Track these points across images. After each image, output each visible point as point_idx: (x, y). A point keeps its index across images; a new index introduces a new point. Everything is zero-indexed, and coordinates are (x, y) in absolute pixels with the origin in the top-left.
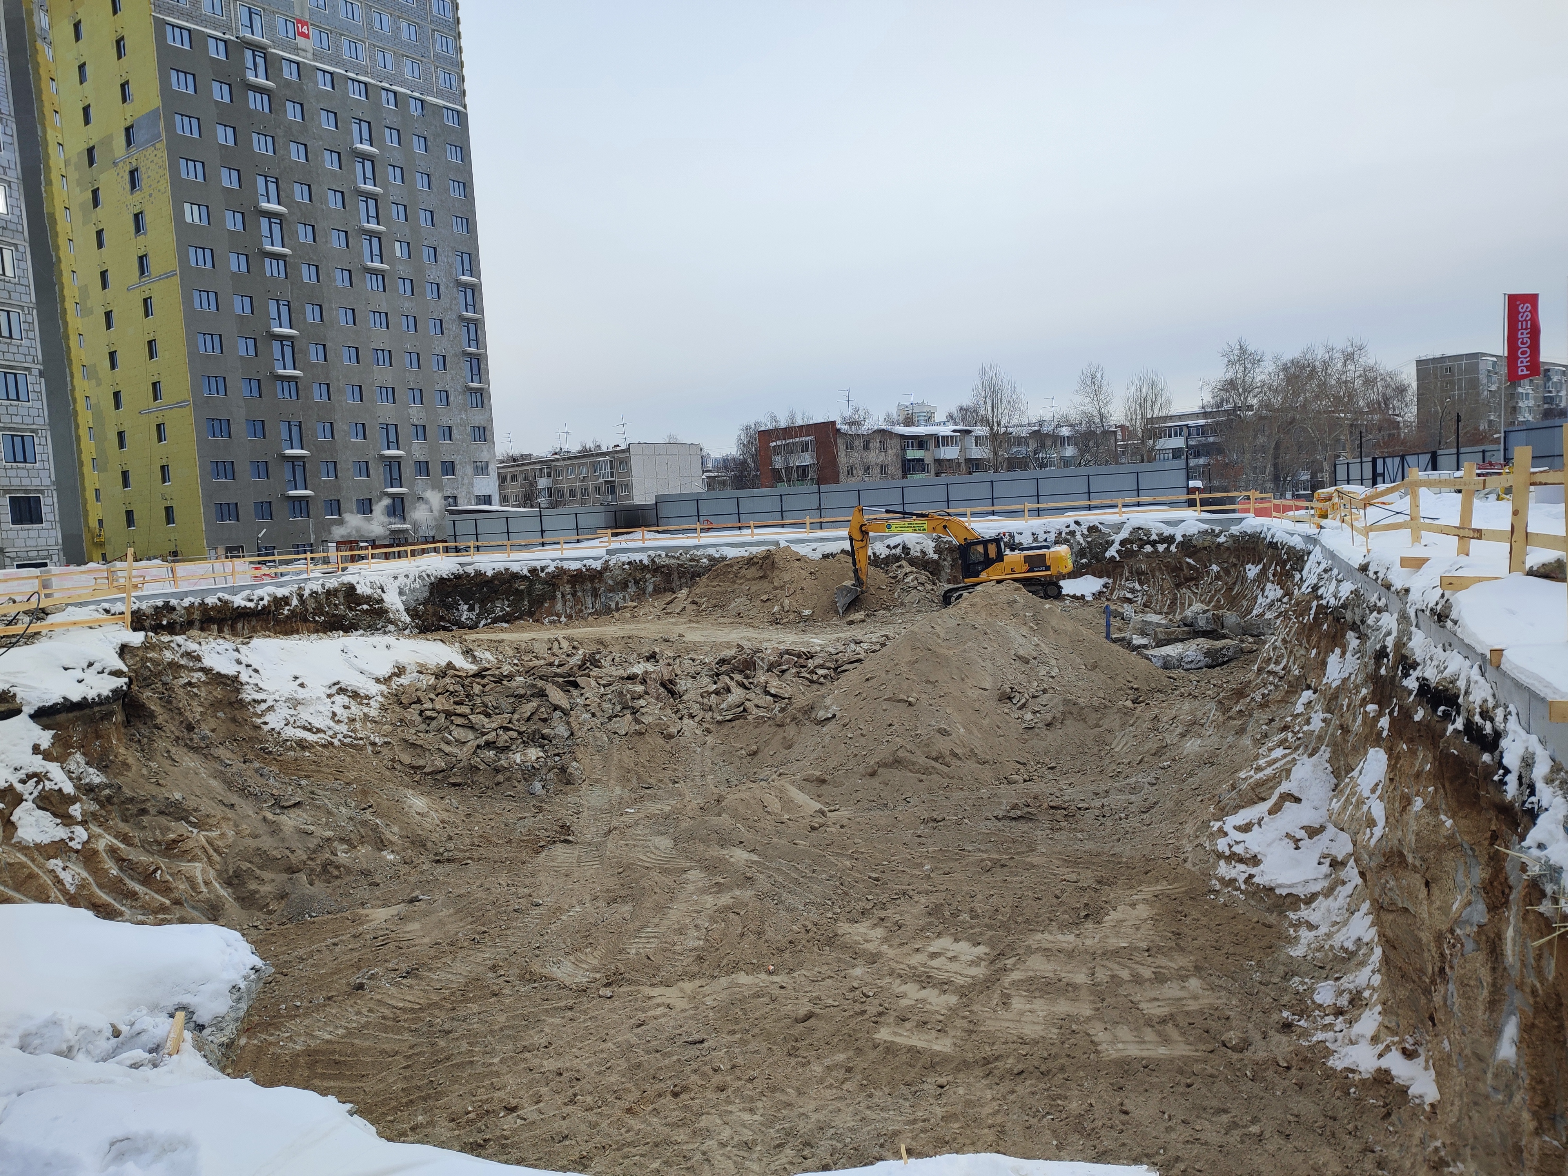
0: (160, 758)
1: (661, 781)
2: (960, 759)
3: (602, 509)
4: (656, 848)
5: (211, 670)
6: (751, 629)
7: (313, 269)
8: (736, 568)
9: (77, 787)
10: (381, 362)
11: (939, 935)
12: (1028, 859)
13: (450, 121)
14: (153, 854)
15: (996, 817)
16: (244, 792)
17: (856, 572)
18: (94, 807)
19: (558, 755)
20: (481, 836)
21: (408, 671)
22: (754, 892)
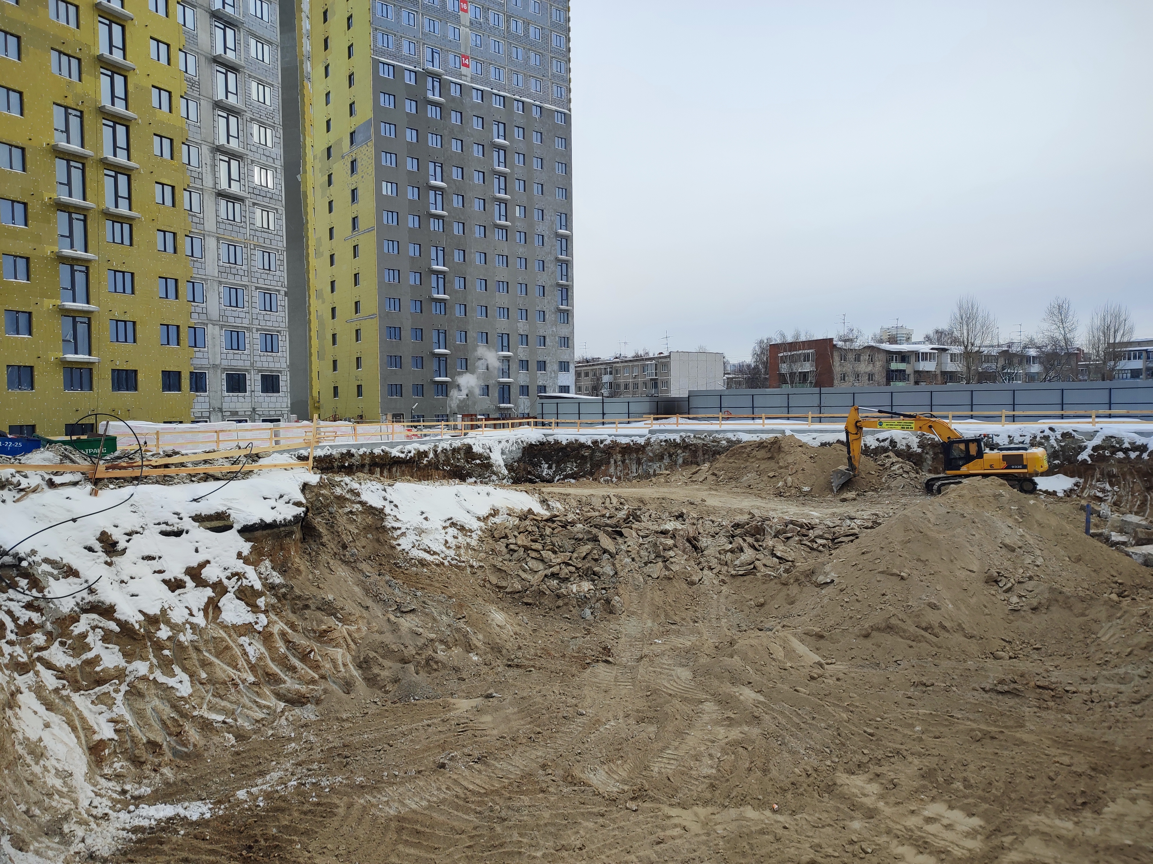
0: (322, 567)
1: (684, 619)
2: (948, 631)
3: (648, 399)
4: (678, 678)
5: (366, 503)
6: (759, 499)
7: (461, 225)
8: (749, 449)
9: (264, 585)
10: (501, 290)
11: (933, 799)
12: (1018, 735)
13: (558, 120)
14: (310, 639)
15: (983, 689)
16: (377, 598)
17: (850, 459)
18: (274, 601)
19: (604, 589)
20: (543, 649)
21: (501, 513)
22: (760, 731)
